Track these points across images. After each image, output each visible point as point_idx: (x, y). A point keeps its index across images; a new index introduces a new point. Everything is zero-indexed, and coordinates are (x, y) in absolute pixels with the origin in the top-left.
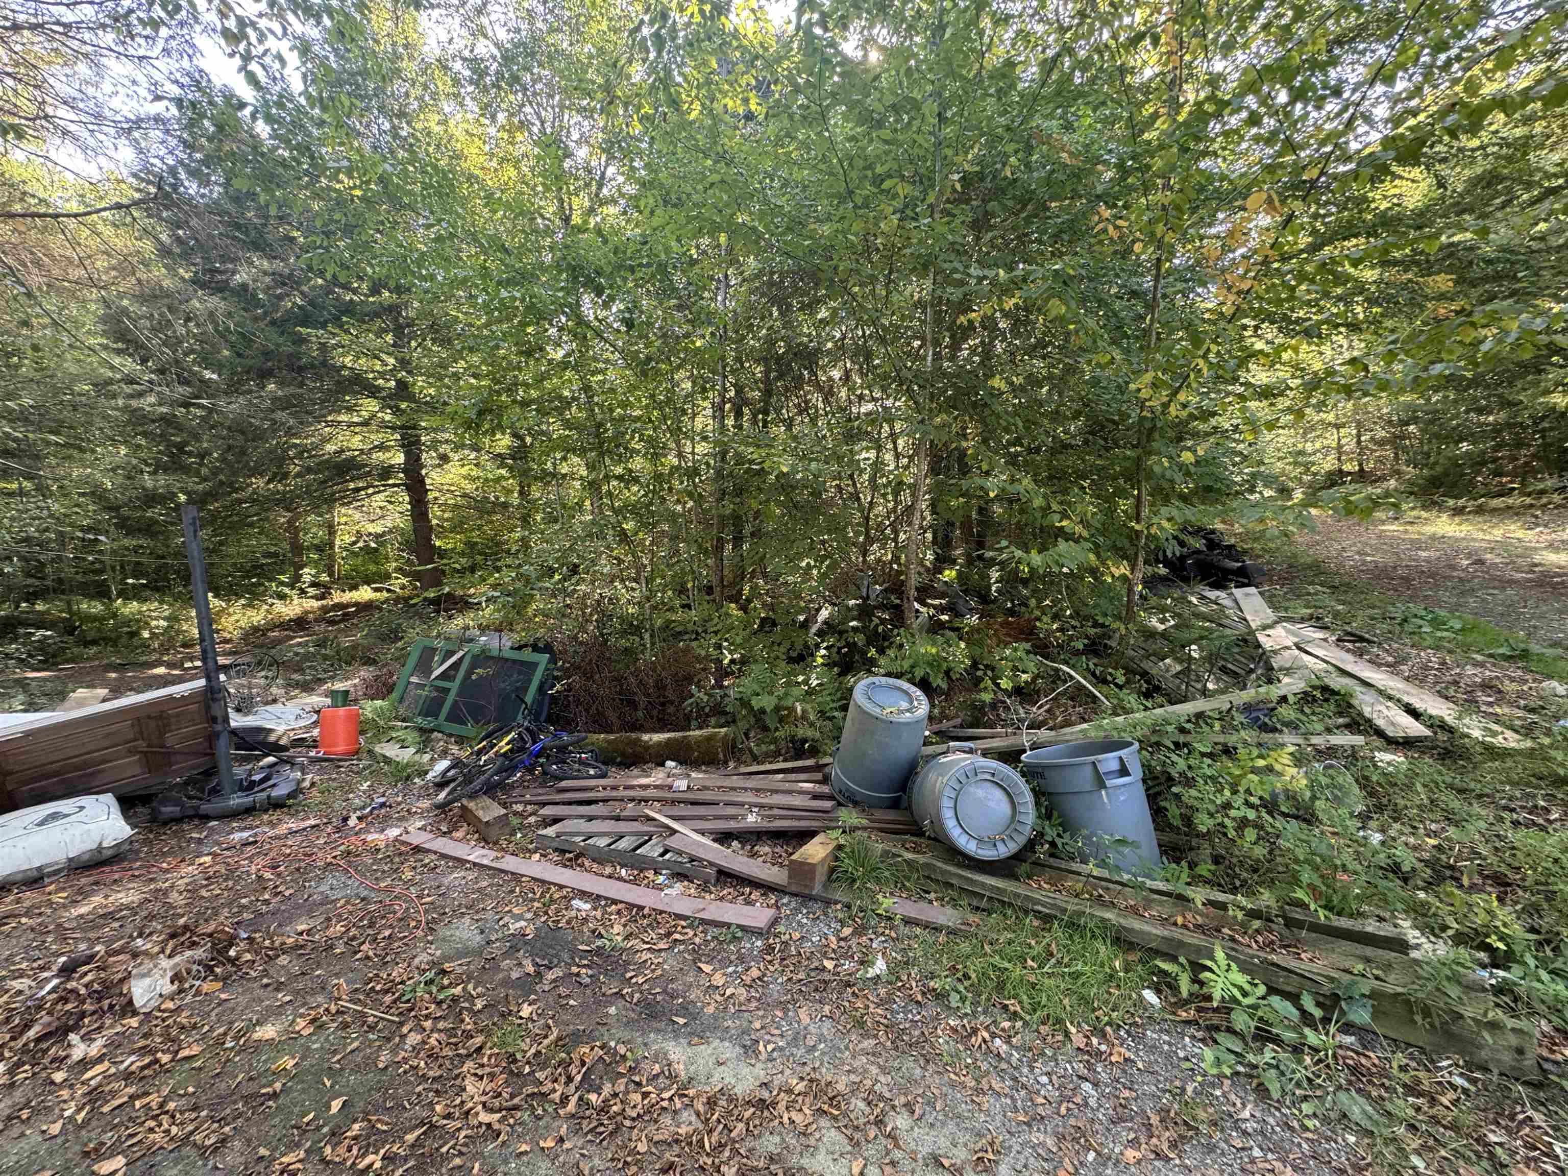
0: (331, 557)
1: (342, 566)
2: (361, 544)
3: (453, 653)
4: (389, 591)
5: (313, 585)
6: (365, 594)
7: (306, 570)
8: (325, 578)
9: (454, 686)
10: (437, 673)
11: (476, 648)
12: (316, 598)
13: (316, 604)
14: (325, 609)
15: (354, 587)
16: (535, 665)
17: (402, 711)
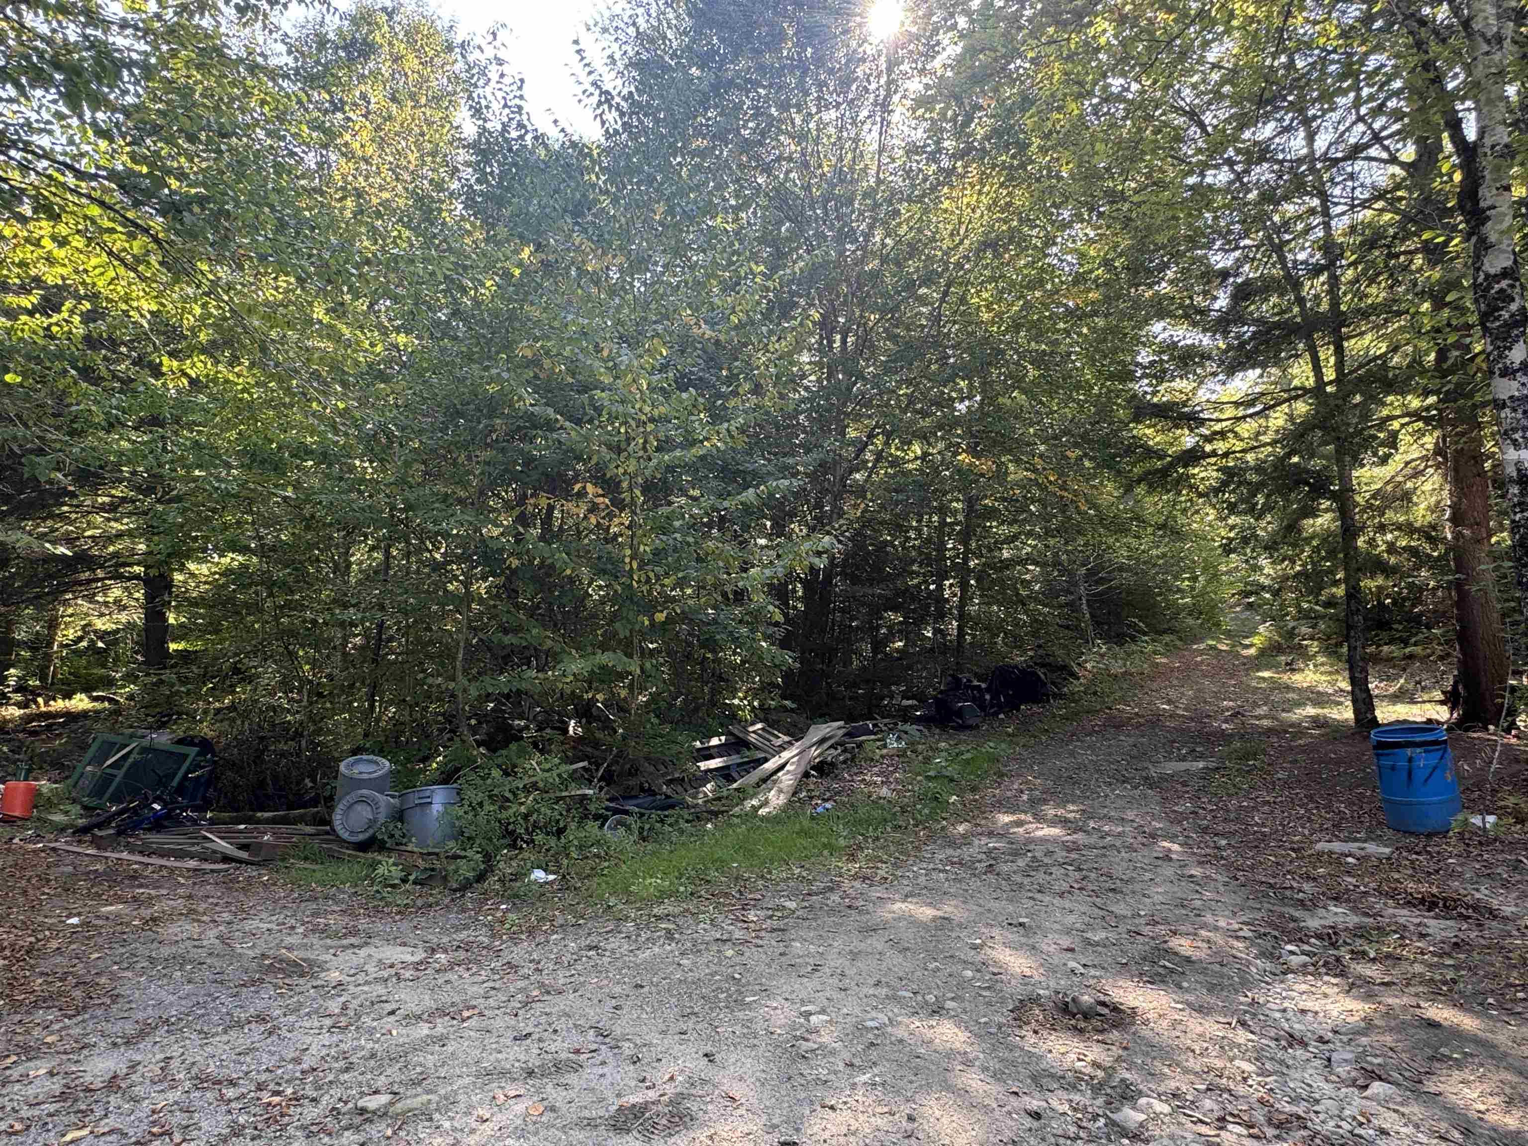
0: (48, 657)
1: (57, 669)
2: (84, 644)
3: (127, 746)
4: (111, 700)
5: (17, 690)
6: (80, 702)
7: (12, 671)
8: (33, 682)
9: (120, 774)
10: (109, 762)
11: (145, 742)
12: (19, 705)
13: (17, 712)
14: (29, 719)
15: (68, 696)
16: (186, 756)
17: (74, 794)
